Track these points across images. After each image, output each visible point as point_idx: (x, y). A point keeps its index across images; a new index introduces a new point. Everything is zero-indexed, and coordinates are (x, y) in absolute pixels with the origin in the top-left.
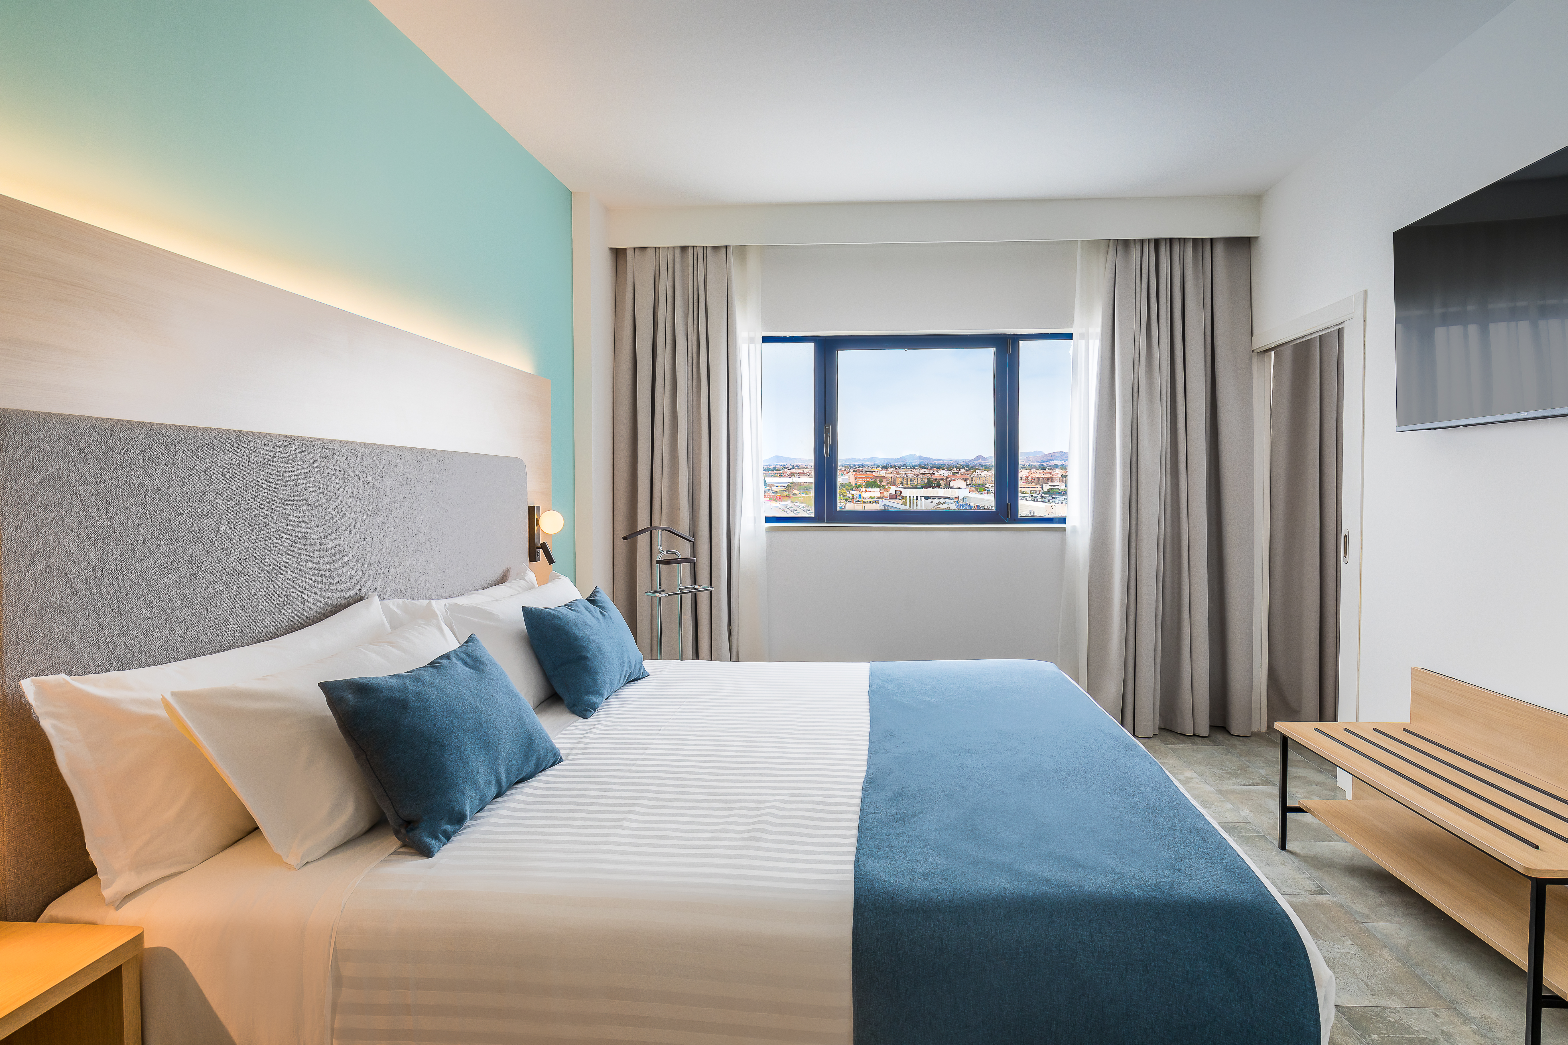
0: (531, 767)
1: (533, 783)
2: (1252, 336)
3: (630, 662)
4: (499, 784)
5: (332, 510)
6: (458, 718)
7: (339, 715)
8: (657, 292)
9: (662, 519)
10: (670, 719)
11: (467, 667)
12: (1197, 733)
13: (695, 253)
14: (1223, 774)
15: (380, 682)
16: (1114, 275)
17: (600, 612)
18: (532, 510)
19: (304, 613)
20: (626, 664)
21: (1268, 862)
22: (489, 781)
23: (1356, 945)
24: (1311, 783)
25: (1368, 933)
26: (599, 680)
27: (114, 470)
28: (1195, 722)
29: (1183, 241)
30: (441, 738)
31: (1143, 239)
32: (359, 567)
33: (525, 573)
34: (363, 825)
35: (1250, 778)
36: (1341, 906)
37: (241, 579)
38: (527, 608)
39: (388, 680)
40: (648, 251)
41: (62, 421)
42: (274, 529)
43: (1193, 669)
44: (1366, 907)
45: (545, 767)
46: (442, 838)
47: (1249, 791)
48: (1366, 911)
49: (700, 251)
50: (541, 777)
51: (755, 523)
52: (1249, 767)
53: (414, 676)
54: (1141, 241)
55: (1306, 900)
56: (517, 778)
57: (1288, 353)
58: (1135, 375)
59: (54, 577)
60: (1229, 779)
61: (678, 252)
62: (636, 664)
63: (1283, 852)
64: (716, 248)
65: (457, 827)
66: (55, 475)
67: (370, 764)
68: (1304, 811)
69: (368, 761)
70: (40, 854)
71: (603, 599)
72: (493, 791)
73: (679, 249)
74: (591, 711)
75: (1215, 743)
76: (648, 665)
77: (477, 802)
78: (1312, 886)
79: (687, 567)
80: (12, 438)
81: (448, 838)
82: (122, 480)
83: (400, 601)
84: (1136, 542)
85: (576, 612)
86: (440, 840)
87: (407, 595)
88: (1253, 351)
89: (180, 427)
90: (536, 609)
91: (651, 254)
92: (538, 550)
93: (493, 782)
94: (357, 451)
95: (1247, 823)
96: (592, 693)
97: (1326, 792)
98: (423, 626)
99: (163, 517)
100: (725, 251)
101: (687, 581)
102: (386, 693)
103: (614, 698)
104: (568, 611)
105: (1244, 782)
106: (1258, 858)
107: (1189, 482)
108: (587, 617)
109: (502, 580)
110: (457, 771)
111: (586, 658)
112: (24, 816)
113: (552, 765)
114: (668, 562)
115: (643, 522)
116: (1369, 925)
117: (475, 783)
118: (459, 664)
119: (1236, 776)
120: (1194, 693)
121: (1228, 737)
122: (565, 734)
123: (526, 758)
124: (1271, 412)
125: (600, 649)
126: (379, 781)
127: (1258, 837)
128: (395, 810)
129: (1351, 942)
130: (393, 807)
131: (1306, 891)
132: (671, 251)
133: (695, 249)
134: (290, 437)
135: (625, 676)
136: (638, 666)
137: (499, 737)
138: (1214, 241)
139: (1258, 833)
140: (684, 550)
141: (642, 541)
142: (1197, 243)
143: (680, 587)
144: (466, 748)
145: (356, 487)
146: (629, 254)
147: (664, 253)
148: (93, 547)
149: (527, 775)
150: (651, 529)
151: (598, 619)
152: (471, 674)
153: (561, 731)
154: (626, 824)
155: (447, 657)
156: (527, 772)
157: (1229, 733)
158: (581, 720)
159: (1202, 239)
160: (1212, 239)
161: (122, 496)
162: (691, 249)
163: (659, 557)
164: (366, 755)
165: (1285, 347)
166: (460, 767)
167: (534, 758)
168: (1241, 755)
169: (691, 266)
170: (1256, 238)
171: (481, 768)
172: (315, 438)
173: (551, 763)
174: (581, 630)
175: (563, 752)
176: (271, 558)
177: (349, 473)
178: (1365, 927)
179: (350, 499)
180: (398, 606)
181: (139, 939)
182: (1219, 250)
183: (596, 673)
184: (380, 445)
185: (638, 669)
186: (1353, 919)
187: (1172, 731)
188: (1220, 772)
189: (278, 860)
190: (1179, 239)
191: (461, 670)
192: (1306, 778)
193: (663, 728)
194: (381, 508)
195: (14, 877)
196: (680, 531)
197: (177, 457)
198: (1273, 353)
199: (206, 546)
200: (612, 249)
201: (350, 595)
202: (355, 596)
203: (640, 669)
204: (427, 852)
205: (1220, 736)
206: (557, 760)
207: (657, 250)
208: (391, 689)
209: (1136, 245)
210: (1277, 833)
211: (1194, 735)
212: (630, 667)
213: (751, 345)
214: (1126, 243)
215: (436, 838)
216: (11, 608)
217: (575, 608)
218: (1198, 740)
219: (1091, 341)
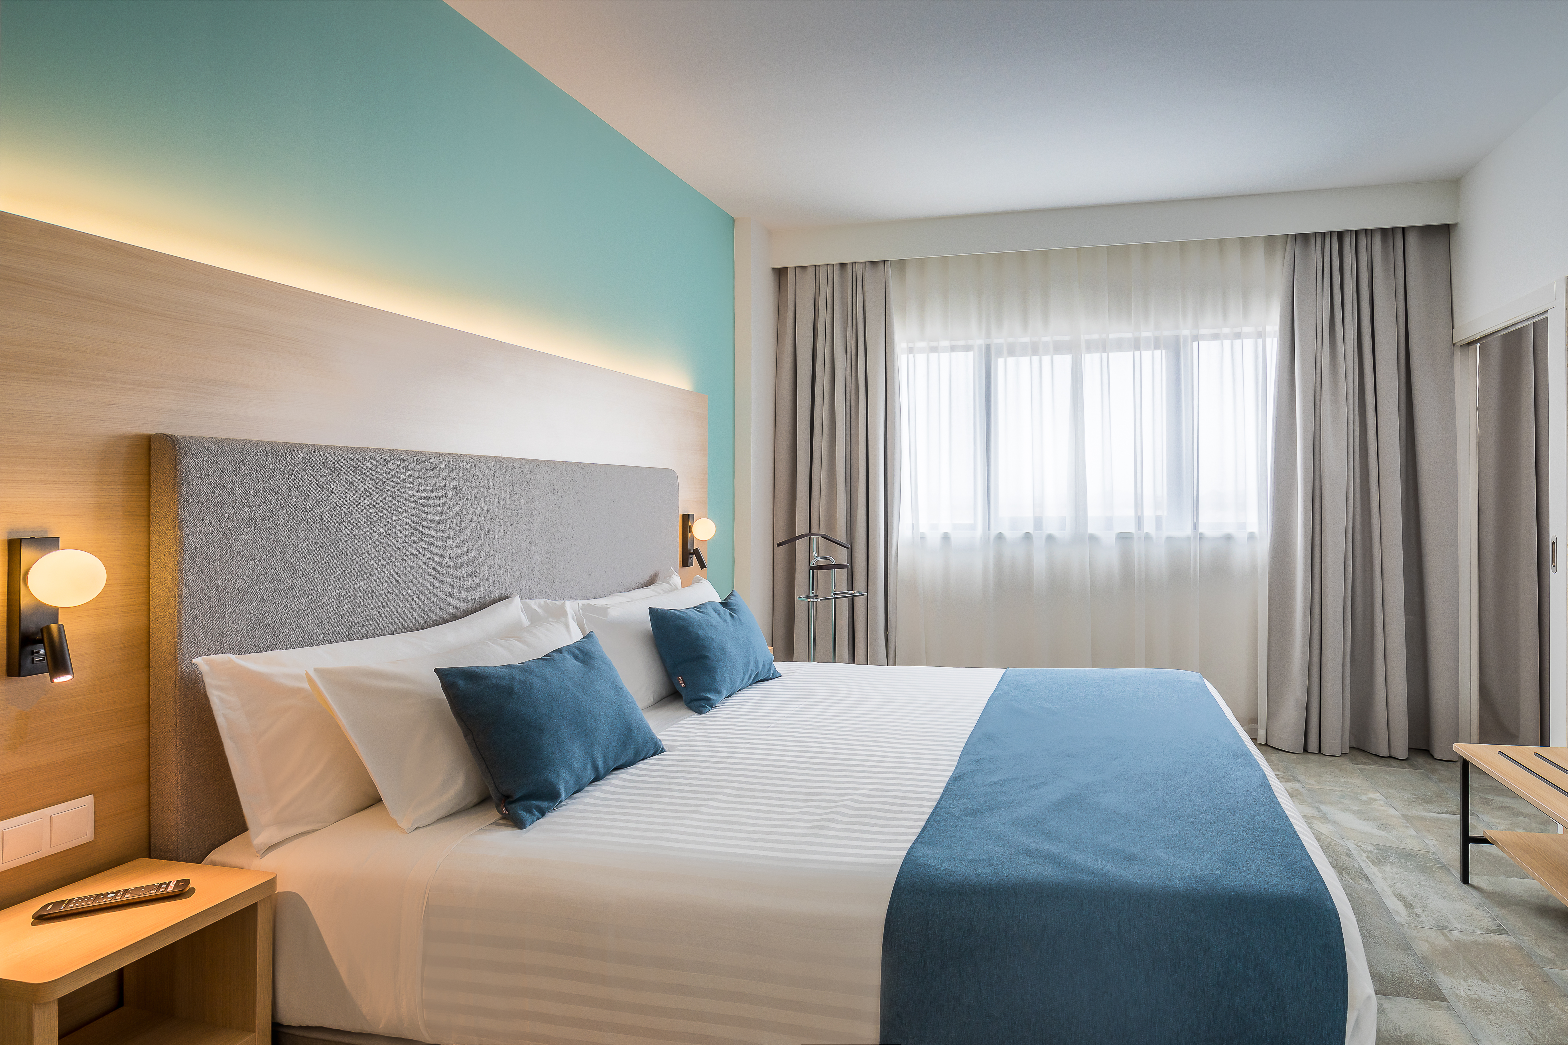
0: (630, 754)
1: (631, 770)
2: (1453, 328)
3: (756, 663)
4: (595, 768)
5: (480, 519)
6: (559, 706)
7: (451, 698)
8: (817, 308)
9: (820, 527)
10: (784, 717)
11: (577, 661)
12: (1393, 754)
13: (854, 269)
14: (1414, 799)
15: (489, 671)
16: (1293, 272)
17: (730, 614)
18: (685, 518)
19: (450, 610)
20: (752, 664)
21: (1444, 895)
22: (585, 765)
23: (1529, 991)
24: (1519, 814)
25: (1547, 979)
26: (718, 678)
27: (280, 485)
28: (1392, 743)
29: (1369, 233)
30: (540, 723)
31: (1324, 232)
32: (504, 570)
33: (670, 577)
34: (473, 798)
35: (1446, 806)
36: (1521, 949)
37: (391, 578)
38: (657, 610)
39: (498, 669)
40: (809, 269)
41: (237, 445)
42: (423, 536)
43: (1389, 686)
44: (1552, 952)
45: (646, 755)
46: (536, 813)
47: (1441, 820)
48: (1551, 955)
49: (859, 267)
50: (640, 765)
51: (913, 529)
52: (1447, 793)
53: (524, 668)
54: (1323, 234)
55: (1480, 939)
56: (614, 764)
57: (1495, 346)
58: (1317, 374)
59: (226, 574)
60: (1420, 804)
61: (837, 269)
62: (764, 665)
63: (1465, 886)
64: (874, 263)
65: (551, 804)
66: (230, 491)
67: (475, 743)
68: (1490, 843)
69: (474, 740)
70: (207, 808)
71: (735, 602)
72: (590, 774)
73: (838, 266)
74: (707, 707)
75: (1413, 766)
76: (780, 667)
77: (572, 783)
78: (1491, 925)
79: (843, 574)
80: (195, 460)
81: (543, 814)
82: (286, 494)
83: (542, 601)
84: (1320, 549)
85: (703, 613)
86: (534, 815)
87: (552, 596)
88: (1454, 345)
89: (340, 447)
90: (663, 610)
91: (811, 273)
92: (691, 556)
93: (589, 766)
94: (505, 466)
95: (1429, 852)
96: (709, 691)
97: (1534, 825)
98: (552, 623)
99: (321, 525)
100: (883, 266)
101: (843, 586)
102: (494, 681)
103: (736, 696)
104: (695, 613)
105: (1437, 810)
106: (1433, 890)
107: (1381, 486)
108: (714, 618)
109: (651, 582)
110: (553, 753)
111: (706, 657)
112: (194, 774)
113: (654, 755)
114: (820, 568)
115: (801, 528)
116: (1551, 971)
117: (570, 765)
118: (569, 657)
119: (1429, 801)
120: (1390, 712)
121: (1430, 761)
122: (675, 727)
123: (624, 745)
124: (1478, 409)
125: (722, 649)
126: (483, 759)
127: (1438, 868)
128: (495, 785)
129: (1523, 987)
130: (494, 782)
131: (1482, 929)
132: (830, 268)
133: (854, 265)
134: (440, 454)
135: (750, 676)
136: (767, 667)
137: (597, 725)
138: (1406, 230)
139: (1441, 863)
140: (841, 556)
141: (801, 546)
142: (1387, 233)
143: (834, 593)
144: (563, 733)
145: (503, 498)
146: (791, 273)
147: (823, 271)
148: (260, 550)
149: (626, 762)
150: (810, 535)
151: (725, 620)
152: (578, 666)
153: (673, 725)
154: (704, 809)
155: (559, 651)
156: (626, 759)
157: (1432, 756)
158: (696, 716)
159: (1393, 230)
160: (1404, 229)
161: (286, 507)
162: (850, 266)
163: (813, 563)
164: (473, 735)
165: (1489, 339)
166: (557, 750)
167: (632, 747)
168: (1440, 781)
169: (850, 281)
170: (1455, 225)
171: (576, 752)
172: (465, 455)
173: (652, 752)
174: (705, 630)
175: (664, 744)
176: (420, 561)
177: (497, 485)
178: (1545, 972)
179: (497, 508)
180: (540, 606)
181: (272, 883)
182: (1412, 241)
183: (716, 672)
184: (528, 460)
185: (766, 670)
186: (1532, 963)
187: (1365, 751)
188: (1411, 796)
189: (394, 824)
190: (1366, 230)
191: (570, 663)
192: (1514, 808)
193: (773, 725)
194: (527, 516)
195: (185, 825)
196: (838, 539)
197: (336, 473)
198: (1478, 345)
199: (360, 549)
200: (774, 270)
201: (495, 594)
202: (500, 596)
203: (769, 669)
204: (519, 824)
205: (1421, 760)
206: (657, 750)
207: (818, 268)
208: (500, 678)
209: (1317, 239)
210: (1458, 864)
211: (1390, 757)
212: (757, 667)
213: (909, 355)
214: (1305, 238)
215: (530, 812)
216: (189, 600)
217: (703, 610)
218: (1393, 762)
219: (1268, 341)
